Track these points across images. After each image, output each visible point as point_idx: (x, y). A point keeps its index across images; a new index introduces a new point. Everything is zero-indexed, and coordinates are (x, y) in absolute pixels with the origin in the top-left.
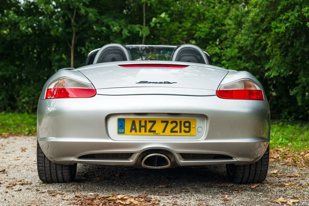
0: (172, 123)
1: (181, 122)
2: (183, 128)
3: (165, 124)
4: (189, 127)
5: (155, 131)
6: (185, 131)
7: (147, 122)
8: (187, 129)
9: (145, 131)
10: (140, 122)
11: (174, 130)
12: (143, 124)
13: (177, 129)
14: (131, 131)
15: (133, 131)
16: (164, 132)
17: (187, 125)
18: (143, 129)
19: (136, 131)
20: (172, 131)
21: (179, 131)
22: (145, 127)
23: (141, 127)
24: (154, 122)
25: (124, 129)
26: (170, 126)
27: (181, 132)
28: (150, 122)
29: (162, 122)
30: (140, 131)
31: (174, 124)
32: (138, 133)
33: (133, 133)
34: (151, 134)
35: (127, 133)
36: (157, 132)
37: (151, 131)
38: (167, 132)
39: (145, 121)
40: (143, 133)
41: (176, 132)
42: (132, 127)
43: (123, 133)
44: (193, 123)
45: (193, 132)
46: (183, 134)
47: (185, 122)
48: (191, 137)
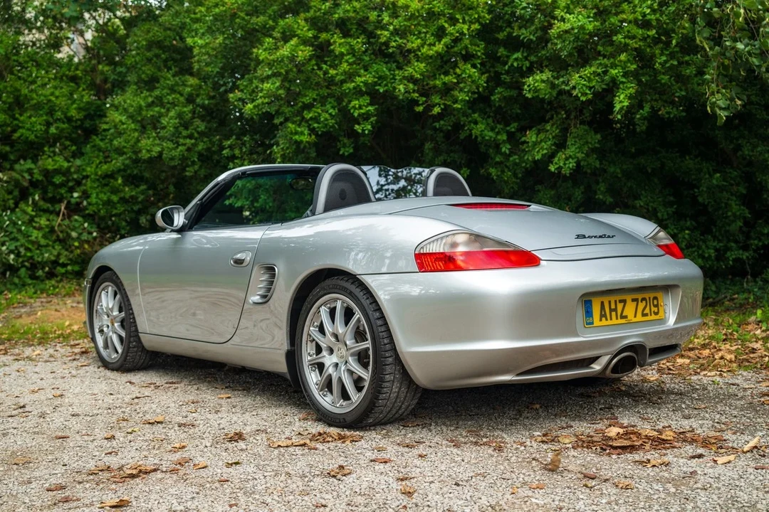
0: (643, 299)
1: (650, 298)
2: (652, 308)
3: (636, 303)
4: (657, 306)
5: (626, 317)
6: (654, 313)
8: (656, 310)
9: (617, 319)
10: (610, 302)
11: (645, 312)
12: (613, 307)
13: (647, 311)
14: (601, 320)
15: (604, 319)
16: (635, 316)
17: (656, 302)
18: (614, 314)
19: (607, 320)
20: (644, 315)
21: (649, 314)
22: (615, 310)
23: (611, 310)
24: (624, 301)
25: (592, 316)
26: (641, 306)
27: (651, 315)
28: (620, 301)
29: (633, 300)
30: (611, 319)
31: (644, 302)
32: (609, 322)
33: (604, 322)
34: (623, 321)
35: (597, 322)
36: (629, 318)
37: (623, 317)
38: (639, 318)
39: (616, 301)
40: (614, 321)
41: (646, 315)
42: (601, 313)
43: (592, 324)
44: (661, 300)
45: (661, 313)
46: (653, 317)
47: (654, 299)
48: (661, 321)
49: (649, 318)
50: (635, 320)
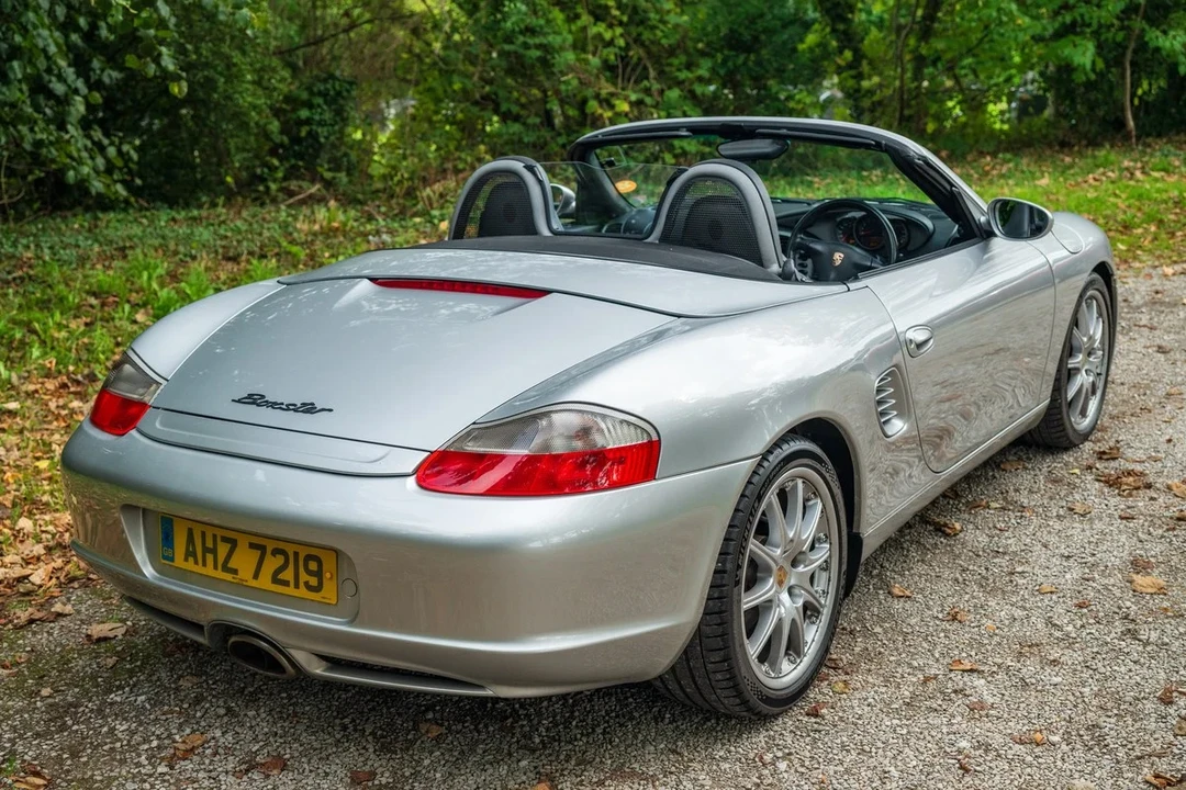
0: (276, 552)
1: (296, 554)
2: (304, 577)
4: (319, 574)
5: (235, 572)
6: (307, 584)
7: (219, 539)
8: (314, 581)
9: (216, 568)
10: (203, 534)
11: (281, 576)
12: (210, 544)
13: (288, 575)
14: (186, 560)
15: (191, 559)
16: (256, 576)
17: (313, 566)
18: (210, 557)
19: (196, 563)
20: (275, 580)
21: (292, 583)
22: (214, 551)
23: (206, 550)
24: (233, 543)
25: (172, 548)
26: (272, 564)
27: (297, 586)
28: (225, 540)
29: (252, 546)
30: (204, 564)
31: (280, 560)
32: (199, 569)
33: (190, 565)
34: (228, 577)
35: (179, 561)
36: (241, 575)
37: (226, 569)
38: (265, 582)
39: (215, 536)
40: (209, 571)
41: (286, 583)
42: (187, 549)
43: (172, 560)
44: (329, 564)
45: (329, 592)
46: (303, 592)
47: (309, 558)
48: (324, 608)
49: (290, 590)
50: (254, 583)
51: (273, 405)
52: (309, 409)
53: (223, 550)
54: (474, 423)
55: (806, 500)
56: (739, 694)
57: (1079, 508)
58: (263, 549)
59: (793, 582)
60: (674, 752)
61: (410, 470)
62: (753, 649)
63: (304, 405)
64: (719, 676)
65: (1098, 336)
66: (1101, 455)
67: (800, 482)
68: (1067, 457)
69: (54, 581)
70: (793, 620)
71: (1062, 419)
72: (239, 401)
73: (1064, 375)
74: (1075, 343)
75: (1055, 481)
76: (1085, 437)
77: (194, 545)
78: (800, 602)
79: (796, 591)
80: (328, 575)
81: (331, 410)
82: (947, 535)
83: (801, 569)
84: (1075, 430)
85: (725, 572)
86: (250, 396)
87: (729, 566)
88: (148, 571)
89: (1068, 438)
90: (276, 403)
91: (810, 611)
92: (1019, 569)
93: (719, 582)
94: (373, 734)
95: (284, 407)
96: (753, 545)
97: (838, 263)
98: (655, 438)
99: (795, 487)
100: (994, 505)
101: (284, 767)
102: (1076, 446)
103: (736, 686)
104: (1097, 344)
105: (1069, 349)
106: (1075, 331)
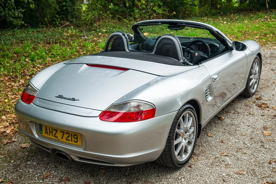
0: (67, 133)
1: (71, 134)
2: (73, 139)
5: (57, 137)
7: (53, 130)
8: (76, 140)
9: (52, 136)
10: (49, 128)
11: (68, 139)
12: (51, 131)
13: (70, 138)
14: (45, 134)
15: (47, 134)
16: (62, 139)
17: (75, 137)
18: (51, 134)
19: (48, 135)
20: (67, 139)
21: (71, 140)
22: (52, 132)
23: (50, 132)
24: (57, 131)
25: (42, 131)
26: (66, 136)
27: (72, 141)
28: (55, 130)
29: (61, 132)
31: (68, 135)
32: (48, 136)
33: (46, 135)
34: (55, 138)
35: (44, 134)
36: (59, 138)
37: (55, 136)
38: (64, 140)
40: (51, 137)
41: (69, 140)
42: (46, 131)
43: (42, 134)
44: (79, 137)
45: (79, 143)
46: (73, 142)
47: (74, 135)
48: (78, 146)
49: (70, 142)
51: (65, 98)
52: (74, 99)
53: (54, 132)
54: (112, 104)
55: (189, 118)
56: (173, 164)
57: (252, 113)
58: (64, 132)
59: (185, 137)
60: (158, 176)
61: (98, 116)
62: (176, 153)
63: (72, 98)
64: (169, 160)
65: (257, 70)
66: (257, 99)
67: (187, 114)
68: (249, 99)
69: (12, 132)
70: (186, 146)
71: (248, 90)
72: (57, 97)
73: (249, 80)
74: (252, 72)
75: (247, 106)
76: (254, 94)
77: (47, 131)
78: (187, 141)
79: (186, 139)
80: (79, 139)
81: (79, 100)
82: (221, 120)
83: (187, 134)
84: (251, 93)
85: (170, 137)
86: (59, 96)
87: (171, 136)
88: (36, 136)
89: (250, 95)
90: (66, 98)
91: (189, 143)
92: (237, 129)
93: (169, 139)
94: (89, 172)
95: (68, 99)
96: (177, 130)
97: (196, 55)
98: (154, 108)
99: (186, 115)
100: (232, 112)
101: (69, 181)
102: (251, 96)
103: (172, 162)
104: (257, 72)
105: (251, 74)
106: (252, 70)
